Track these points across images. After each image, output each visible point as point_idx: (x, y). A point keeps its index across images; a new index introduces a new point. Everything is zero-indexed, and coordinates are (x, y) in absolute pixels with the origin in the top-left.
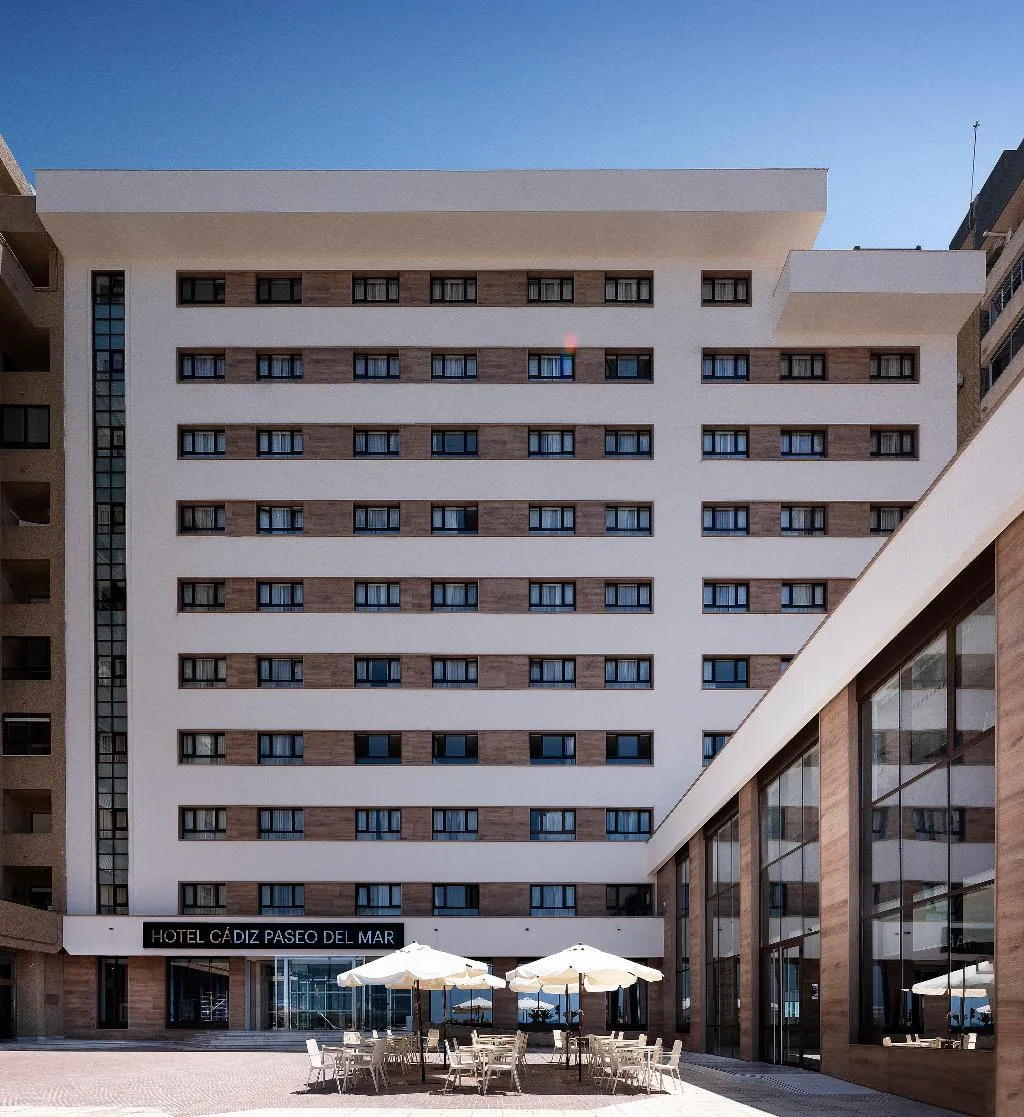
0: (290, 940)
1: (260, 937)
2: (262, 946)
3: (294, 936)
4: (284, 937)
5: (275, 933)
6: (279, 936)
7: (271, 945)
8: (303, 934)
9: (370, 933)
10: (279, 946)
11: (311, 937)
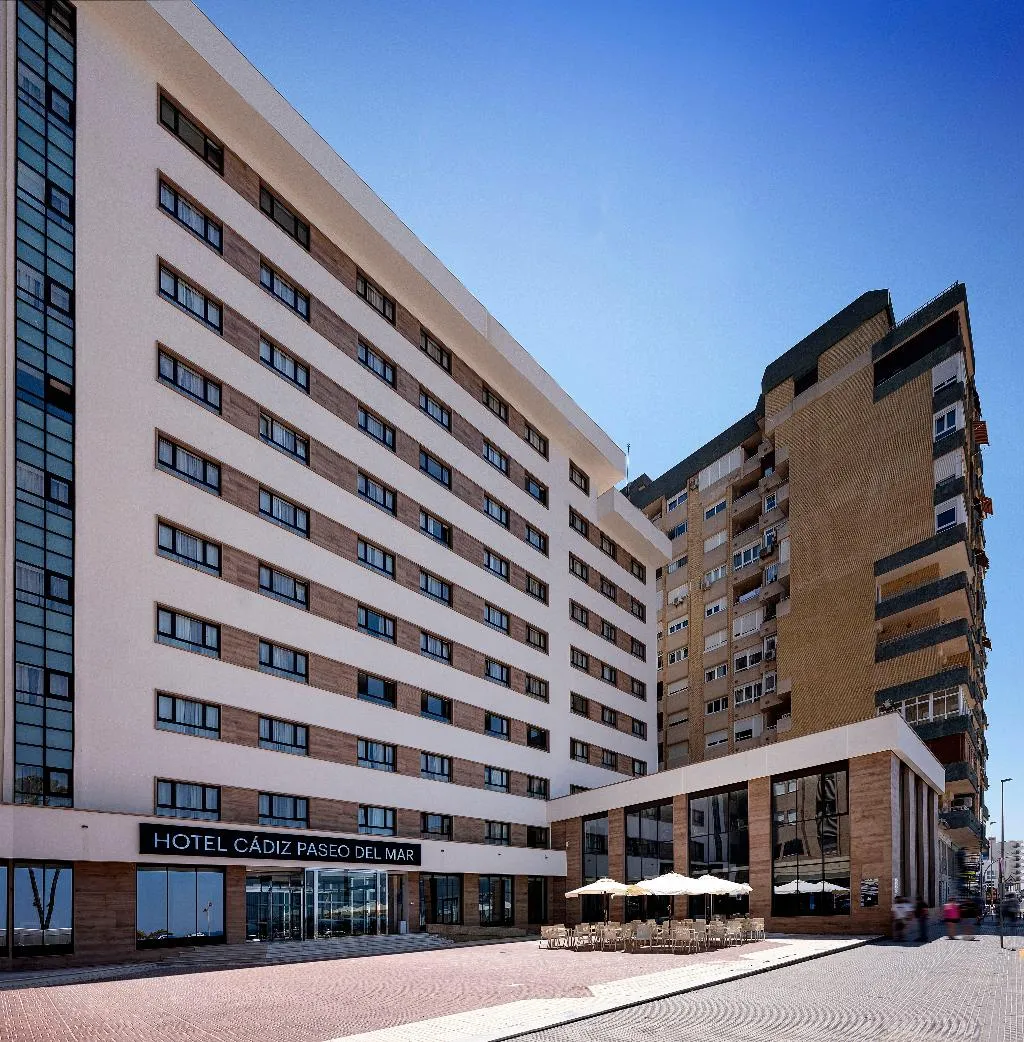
0: (323, 853)
1: (293, 848)
2: (294, 857)
3: (328, 849)
4: (318, 850)
5: (308, 846)
6: (312, 849)
7: (304, 857)
8: (337, 848)
9: (394, 851)
10: (312, 858)
11: (344, 851)
